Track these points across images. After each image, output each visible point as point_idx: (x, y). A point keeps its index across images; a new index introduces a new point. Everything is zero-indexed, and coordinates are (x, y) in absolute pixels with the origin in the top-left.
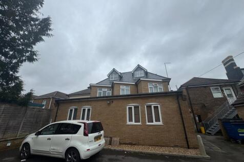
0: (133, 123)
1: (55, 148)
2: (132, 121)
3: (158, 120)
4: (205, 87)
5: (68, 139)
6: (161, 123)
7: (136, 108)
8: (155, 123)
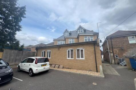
0: (70, 58)
1: (26, 68)
2: (69, 58)
3: (82, 57)
4: (124, 37)
5: (30, 65)
6: (84, 59)
7: (72, 51)
8: (81, 58)
